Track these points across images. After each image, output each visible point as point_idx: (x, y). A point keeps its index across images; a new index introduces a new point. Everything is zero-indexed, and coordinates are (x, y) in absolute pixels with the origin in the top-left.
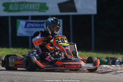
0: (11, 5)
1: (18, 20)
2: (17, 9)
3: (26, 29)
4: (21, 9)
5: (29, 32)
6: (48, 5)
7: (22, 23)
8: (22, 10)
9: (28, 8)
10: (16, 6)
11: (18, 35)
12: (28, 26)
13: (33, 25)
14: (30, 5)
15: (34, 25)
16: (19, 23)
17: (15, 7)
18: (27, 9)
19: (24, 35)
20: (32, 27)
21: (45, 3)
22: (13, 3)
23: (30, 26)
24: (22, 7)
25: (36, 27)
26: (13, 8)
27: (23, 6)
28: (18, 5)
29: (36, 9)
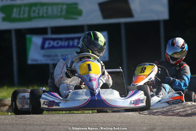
0: (15, 10)
1: (28, 36)
2: (26, 16)
3: (43, 52)
4: (32, 15)
5: (49, 56)
7: (37, 40)
8: (35, 18)
9: (46, 13)
10: (24, 10)
11: (29, 62)
12: (46, 45)
13: (55, 44)
14: (50, 8)
15: (58, 43)
16: (30, 41)
17: (22, 12)
18: (45, 15)
19: (39, 62)
20: (53, 47)
21: (76, 4)
22: (19, 6)
23: (51, 45)
24: (34, 11)
25: (61, 47)
26: (19, 14)
27: (37, 11)
28: (27, 9)
29: (59, 14)
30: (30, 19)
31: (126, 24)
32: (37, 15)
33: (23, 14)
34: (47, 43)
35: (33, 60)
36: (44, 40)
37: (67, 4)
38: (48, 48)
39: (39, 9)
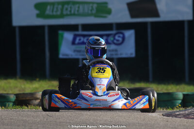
0: (49, 7)
1: (60, 32)
2: (59, 13)
3: (74, 47)
4: (65, 13)
5: (79, 51)
6: (110, 6)
7: (68, 36)
8: (67, 15)
9: (78, 11)
10: (57, 8)
11: (61, 56)
12: (77, 41)
13: (85, 40)
15: (87, 39)
16: (62, 36)
17: (55, 10)
18: (76, 13)
19: (70, 57)
20: (84, 43)
21: (106, 3)
22: (53, 4)
24: (67, 9)
26: (53, 11)
27: (69, 9)
28: (60, 7)
29: (90, 12)
30: (62, 16)
31: (153, 23)
32: (69, 13)
33: (56, 12)
34: (78, 39)
35: (63, 55)
36: (75, 37)
37: (98, 3)
38: (79, 44)
39: (71, 7)
